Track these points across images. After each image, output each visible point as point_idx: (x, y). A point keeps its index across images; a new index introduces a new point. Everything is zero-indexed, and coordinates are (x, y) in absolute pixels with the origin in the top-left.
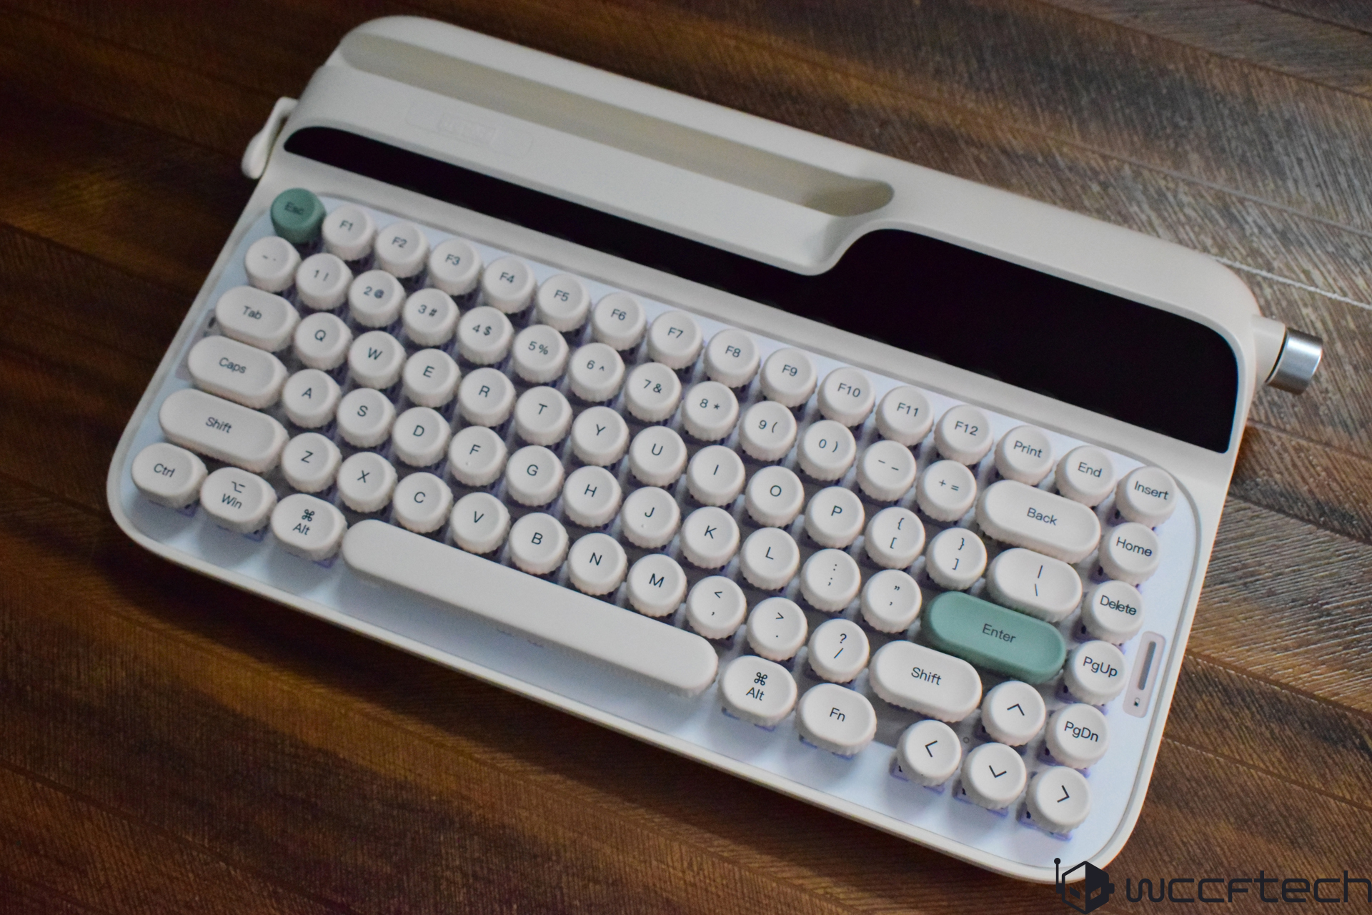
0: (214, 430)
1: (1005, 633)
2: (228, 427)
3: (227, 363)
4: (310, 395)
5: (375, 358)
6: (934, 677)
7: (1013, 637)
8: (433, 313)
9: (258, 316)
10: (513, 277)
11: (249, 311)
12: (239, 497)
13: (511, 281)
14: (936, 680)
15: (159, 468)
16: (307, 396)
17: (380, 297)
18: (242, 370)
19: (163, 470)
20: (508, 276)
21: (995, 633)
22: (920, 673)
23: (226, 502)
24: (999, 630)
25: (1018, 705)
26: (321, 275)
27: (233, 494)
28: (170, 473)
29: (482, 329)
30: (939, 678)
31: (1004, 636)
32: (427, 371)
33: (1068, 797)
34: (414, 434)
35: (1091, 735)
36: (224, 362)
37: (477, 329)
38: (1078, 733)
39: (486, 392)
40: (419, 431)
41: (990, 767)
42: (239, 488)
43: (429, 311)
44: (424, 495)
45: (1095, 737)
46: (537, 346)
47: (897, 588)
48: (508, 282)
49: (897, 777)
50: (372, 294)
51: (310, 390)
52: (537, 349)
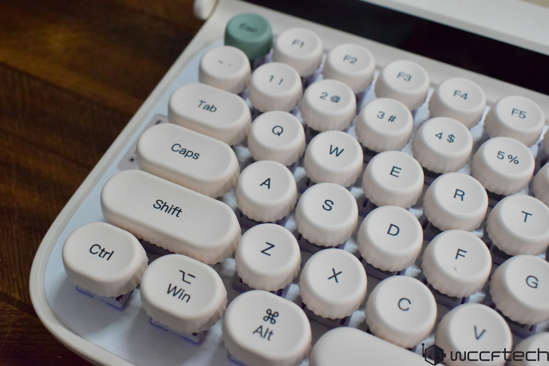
0: (162, 212)
2: (177, 211)
3: (180, 149)
4: (269, 185)
5: (337, 155)
8: (392, 119)
9: (213, 109)
10: (466, 95)
11: (203, 105)
12: (188, 289)
13: (465, 98)
15: (95, 249)
16: (265, 187)
17: (337, 101)
18: (196, 156)
19: (100, 251)
20: (461, 94)
23: (172, 293)
26: (276, 80)
27: (181, 285)
28: (108, 255)
29: (445, 137)
32: (394, 171)
34: (388, 233)
36: (176, 148)
37: (440, 136)
39: (462, 196)
40: (394, 230)
42: (187, 278)
43: (387, 117)
44: (410, 302)
46: (506, 156)
48: (463, 99)
50: (328, 98)
51: (269, 180)
52: (506, 159)
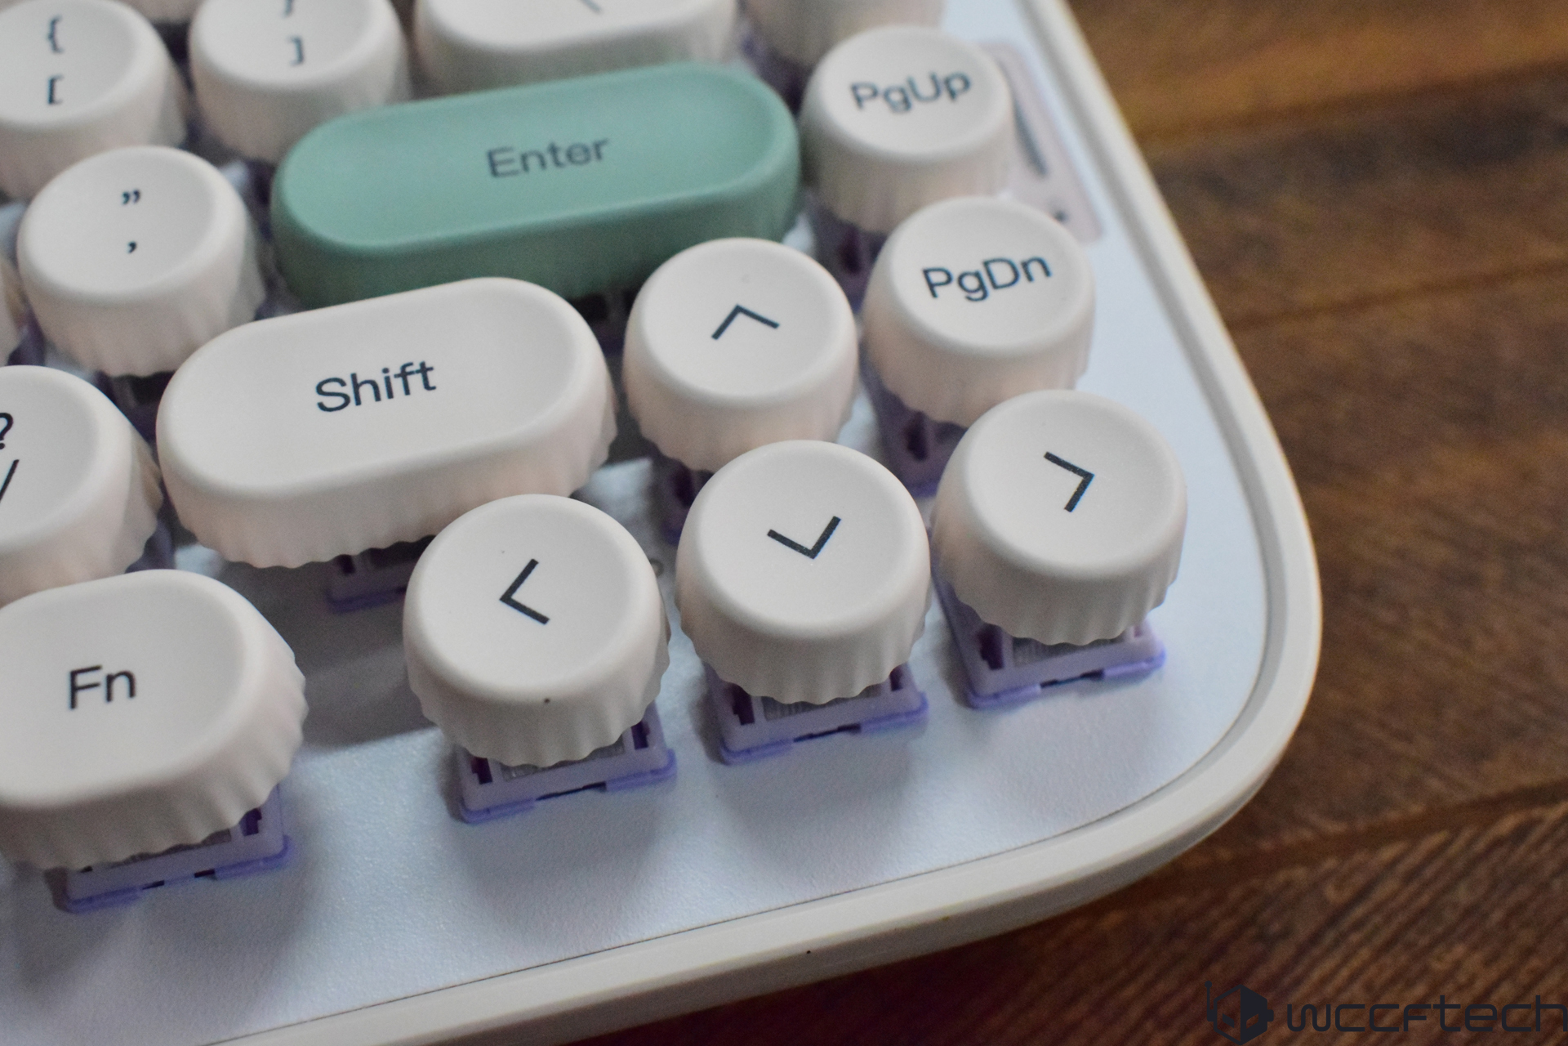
1: (563, 144)
6: (404, 374)
7: (598, 146)
14: (415, 381)
21: (533, 162)
22: (348, 390)
24: (543, 147)
25: (738, 310)
30: (424, 370)
31: (570, 155)
33: (1087, 477)
35: (1021, 271)
38: (980, 286)
41: (773, 534)
45: (1035, 269)
47: (131, 196)
49: (488, 813)
